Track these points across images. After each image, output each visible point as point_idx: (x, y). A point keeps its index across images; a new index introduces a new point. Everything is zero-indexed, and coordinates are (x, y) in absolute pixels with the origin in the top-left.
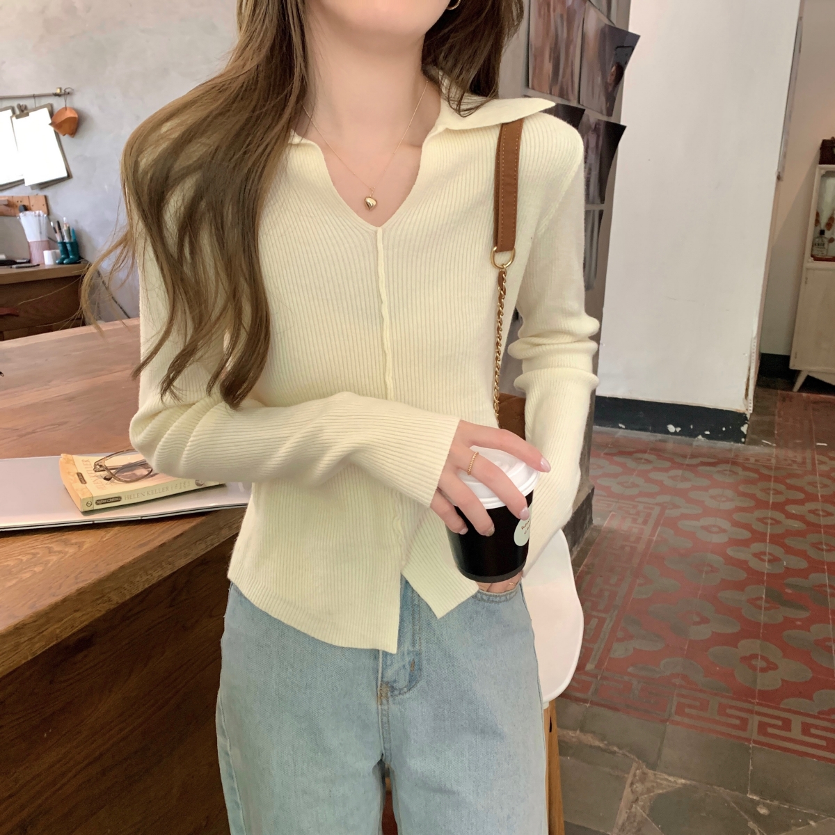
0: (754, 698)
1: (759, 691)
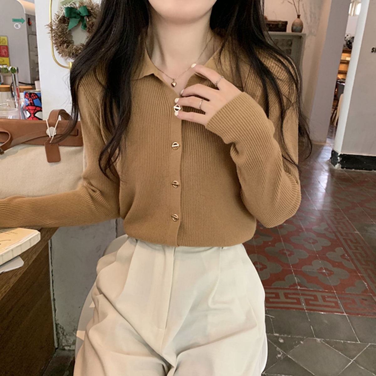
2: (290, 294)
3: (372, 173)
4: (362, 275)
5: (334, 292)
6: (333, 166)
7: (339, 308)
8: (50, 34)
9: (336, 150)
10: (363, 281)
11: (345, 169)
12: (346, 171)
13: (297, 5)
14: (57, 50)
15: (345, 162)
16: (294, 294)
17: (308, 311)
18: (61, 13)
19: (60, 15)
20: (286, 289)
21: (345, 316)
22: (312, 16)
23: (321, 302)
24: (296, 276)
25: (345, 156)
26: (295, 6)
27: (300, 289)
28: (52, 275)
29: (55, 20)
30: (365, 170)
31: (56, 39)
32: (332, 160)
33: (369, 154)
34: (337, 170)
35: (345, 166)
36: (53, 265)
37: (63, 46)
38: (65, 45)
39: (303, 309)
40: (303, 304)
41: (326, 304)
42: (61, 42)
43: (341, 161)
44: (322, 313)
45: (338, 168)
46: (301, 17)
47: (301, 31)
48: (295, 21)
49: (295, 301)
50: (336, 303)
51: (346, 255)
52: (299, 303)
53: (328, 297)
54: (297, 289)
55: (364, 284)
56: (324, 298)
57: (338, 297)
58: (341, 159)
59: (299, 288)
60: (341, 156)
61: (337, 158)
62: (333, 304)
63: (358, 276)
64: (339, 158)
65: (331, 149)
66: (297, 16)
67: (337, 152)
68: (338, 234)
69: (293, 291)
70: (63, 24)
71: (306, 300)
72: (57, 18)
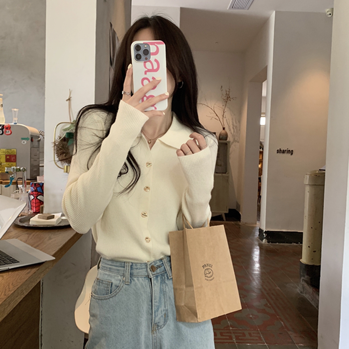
2: (225, 333)
3: (292, 245)
4: (280, 317)
5: (258, 330)
6: (261, 241)
7: (261, 340)
8: (53, 148)
9: (262, 228)
10: (281, 321)
11: (270, 243)
12: (271, 245)
13: (221, 120)
14: (58, 157)
15: (269, 237)
16: (227, 333)
17: (238, 344)
18: (62, 136)
19: (61, 136)
20: (222, 330)
21: (265, 345)
22: (234, 128)
23: (248, 336)
24: (229, 321)
25: (269, 232)
26: (221, 122)
27: (232, 330)
28: (42, 315)
29: (57, 140)
30: (286, 243)
31: (57, 151)
32: (260, 237)
33: (288, 230)
34: (264, 244)
35: (271, 241)
36: (43, 306)
37: (63, 155)
38: (64, 155)
39: (234, 343)
40: (234, 339)
41: (252, 338)
42: (62, 153)
43: (266, 237)
44: (249, 344)
45: (265, 243)
46: (226, 129)
47: (226, 139)
48: (221, 132)
49: (228, 337)
50: (260, 337)
51: (268, 304)
52: (231, 338)
53: (253, 333)
54: (230, 330)
55: (281, 323)
56: (250, 334)
57: (261, 333)
58: (266, 235)
59: (231, 328)
60: (266, 232)
61: (263, 234)
62: (257, 338)
63: (277, 318)
64: (264, 234)
65: (258, 228)
66: (222, 129)
67: (263, 229)
68: (263, 290)
69: (228, 331)
70: (63, 142)
71: (236, 336)
72: (60, 138)
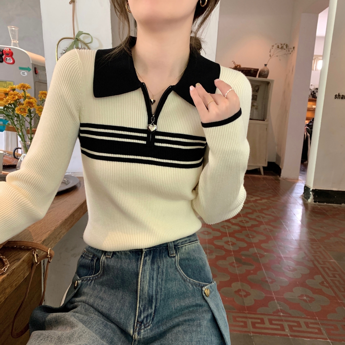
0: (246, 311)
1: (247, 307)
2: (274, 320)
3: (342, 206)
5: (316, 319)
6: (306, 200)
7: (322, 334)
9: (308, 185)
10: (344, 308)
11: (317, 202)
12: (318, 205)
15: (317, 196)
16: (277, 320)
17: (292, 337)
20: (270, 315)
21: (329, 342)
23: (304, 328)
24: (278, 303)
25: (317, 191)
27: (283, 316)
30: (335, 204)
32: (305, 195)
39: (287, 335)
40: (287, 330)
41: (310, 330)
44: (307, 339)
45: (311, 202)
49: (279, 327)
50: (319, 329)
51: (325, 282)
52: (283, 329)
53: (312, 323)
54: (280, 316)
56: (307, 324)
57: (321, 323)
58: (313, 193)
60: (313, 191)
61: (310, 193)
62: (317, 331)
63: (338, 302)
65: (304, 186)
68: (316, 263)
69: (277, 318)
71: (289, 326)
